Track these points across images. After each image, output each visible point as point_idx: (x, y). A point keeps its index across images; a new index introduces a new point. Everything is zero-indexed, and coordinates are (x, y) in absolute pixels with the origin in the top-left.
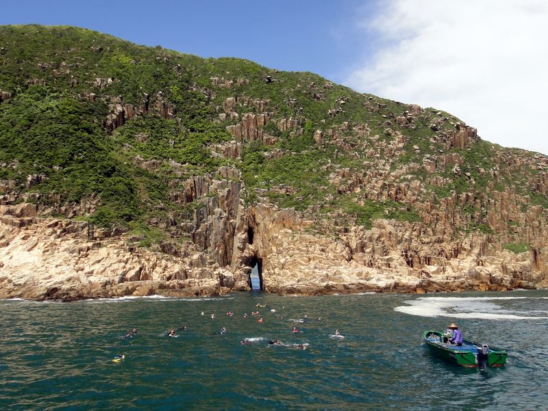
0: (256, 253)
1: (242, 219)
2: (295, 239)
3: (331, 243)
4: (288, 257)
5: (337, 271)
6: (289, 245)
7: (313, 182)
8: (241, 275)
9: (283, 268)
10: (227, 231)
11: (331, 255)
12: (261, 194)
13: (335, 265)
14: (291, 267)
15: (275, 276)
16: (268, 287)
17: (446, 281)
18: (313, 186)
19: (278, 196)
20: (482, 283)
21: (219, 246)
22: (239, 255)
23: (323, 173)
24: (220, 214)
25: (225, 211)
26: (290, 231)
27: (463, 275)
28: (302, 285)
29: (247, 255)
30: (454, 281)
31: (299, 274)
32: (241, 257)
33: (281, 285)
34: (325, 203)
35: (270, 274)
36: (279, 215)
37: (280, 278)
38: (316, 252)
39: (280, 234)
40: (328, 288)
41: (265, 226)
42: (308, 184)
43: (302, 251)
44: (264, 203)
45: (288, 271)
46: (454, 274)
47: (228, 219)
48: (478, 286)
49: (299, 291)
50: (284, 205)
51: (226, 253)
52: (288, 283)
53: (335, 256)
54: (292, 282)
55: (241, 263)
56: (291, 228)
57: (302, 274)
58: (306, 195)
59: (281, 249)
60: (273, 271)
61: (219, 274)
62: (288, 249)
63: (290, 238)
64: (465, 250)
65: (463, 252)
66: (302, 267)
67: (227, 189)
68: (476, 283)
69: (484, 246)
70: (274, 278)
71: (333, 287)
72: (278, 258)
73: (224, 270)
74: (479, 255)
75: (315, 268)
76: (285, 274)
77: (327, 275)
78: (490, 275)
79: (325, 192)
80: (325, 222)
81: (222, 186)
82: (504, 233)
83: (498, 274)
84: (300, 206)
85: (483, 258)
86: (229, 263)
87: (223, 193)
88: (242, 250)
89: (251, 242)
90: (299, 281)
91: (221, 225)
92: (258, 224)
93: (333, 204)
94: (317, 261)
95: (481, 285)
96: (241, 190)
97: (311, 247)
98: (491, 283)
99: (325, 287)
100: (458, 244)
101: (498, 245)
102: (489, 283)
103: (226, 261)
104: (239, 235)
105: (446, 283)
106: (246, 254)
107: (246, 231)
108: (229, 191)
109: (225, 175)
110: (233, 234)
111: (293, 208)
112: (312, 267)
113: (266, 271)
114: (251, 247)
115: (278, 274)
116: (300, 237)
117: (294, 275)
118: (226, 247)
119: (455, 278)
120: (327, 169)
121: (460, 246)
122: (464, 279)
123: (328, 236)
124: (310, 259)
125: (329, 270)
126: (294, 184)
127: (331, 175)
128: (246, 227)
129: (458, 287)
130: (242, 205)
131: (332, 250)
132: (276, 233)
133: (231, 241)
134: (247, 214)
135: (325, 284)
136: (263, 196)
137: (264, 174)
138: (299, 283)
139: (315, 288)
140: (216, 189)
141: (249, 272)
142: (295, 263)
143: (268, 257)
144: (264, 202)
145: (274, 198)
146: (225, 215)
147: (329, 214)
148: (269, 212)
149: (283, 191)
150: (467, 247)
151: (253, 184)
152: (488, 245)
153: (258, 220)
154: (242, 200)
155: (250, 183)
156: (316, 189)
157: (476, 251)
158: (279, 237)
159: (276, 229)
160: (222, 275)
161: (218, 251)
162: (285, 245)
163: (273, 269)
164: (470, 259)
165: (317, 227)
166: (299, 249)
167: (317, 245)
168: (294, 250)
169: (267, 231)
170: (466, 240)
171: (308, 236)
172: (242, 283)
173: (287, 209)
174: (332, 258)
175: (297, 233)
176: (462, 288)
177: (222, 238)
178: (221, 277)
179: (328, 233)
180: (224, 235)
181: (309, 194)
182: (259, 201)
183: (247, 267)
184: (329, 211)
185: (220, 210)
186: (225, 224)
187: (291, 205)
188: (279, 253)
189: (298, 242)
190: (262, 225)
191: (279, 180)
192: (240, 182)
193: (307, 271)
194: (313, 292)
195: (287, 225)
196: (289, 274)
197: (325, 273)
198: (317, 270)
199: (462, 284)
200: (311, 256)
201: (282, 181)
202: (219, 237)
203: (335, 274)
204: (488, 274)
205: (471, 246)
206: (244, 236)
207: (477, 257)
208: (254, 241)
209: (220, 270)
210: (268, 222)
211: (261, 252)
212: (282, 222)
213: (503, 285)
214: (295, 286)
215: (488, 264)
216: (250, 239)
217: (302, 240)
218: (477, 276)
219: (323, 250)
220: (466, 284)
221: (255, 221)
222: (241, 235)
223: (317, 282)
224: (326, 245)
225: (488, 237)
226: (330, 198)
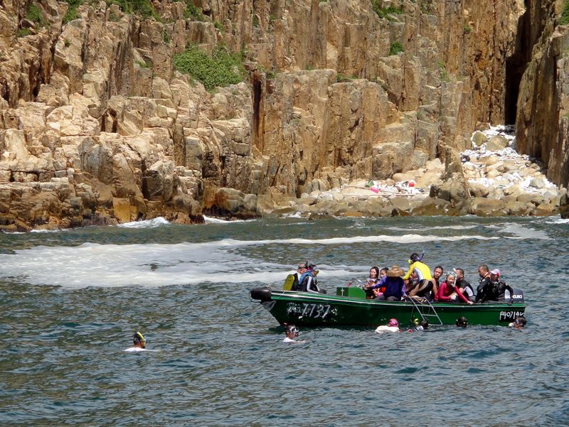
17: (9, 186)
20: (120, 194)
27: (63, 162)
30: (38, 188)
46: (33, 162)
48: (109, 205)
64: (65, 68)
65: (57, 76)
68: (105, 194)
69: (121, 55)
74: (107, 91)
78: (143, 164)
82: (174, 11)
83: (161, 164)
85: (118, 102)
95: (116, 201)
98: (146, 194)
100: (40, 45)
101: (162, 54)
102: (139, 196)
105: (15, 195)
119: (36, 174)
121: (47, 55)
122: (65, 179)
129: (51, 209)
150: (71, 57)
152: (131, 55)
157: (99, 74)
164: (79, 104)
170: (69, 31)
176: (65, 214)
199: (63, 196)
204: (135, 163)
205: (83, 56)
207: (102, 98)
213: (180, 203)
215: (131, 125)
218: (102, 169)
220: (74, 199)
225: (134, 25)
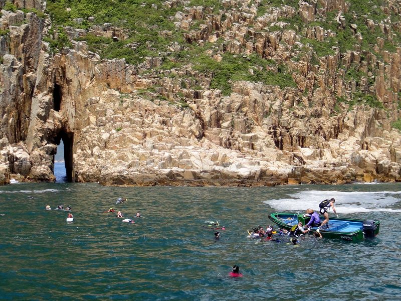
0: (65, 124)
1: (45, 73)
2: (125, 105)
3: (176, 112)
4: (114, 131)
5: (185, 152)
6: (115, 112)
7: (152, 23)
8: (41, 157)
9: (105, 147)
10: (22, 90)
11: (175, 130)
12: (76, 36)
13: (181, 144)
14: (118, 146)
15: (93, 159)
16: (83, 174)
17: (323, 169)
18: (152, 30)
19: (100, 41)
20: (367, 172)
21: (9, 112)
22: (39, 126)
23: (166, 12)
24: (13, 64)
25: (20, 60)
26: (117, 93)
27: (345, 160)
28: (134, 172)
29: (52, 127)
30: (334, 170)
31: (130, 156)
32: (42, 130)
33: (104, 172)
34: (169, 55)
35: (86, 156)
36: (101, 69)
37: (100, 161)
38: (154, 124)
39: (102, 97)
40: (172, 177)
41: (80, 84)
42: (144, 25)
43: (134, 122)
44: (80, 50)
45: (113, 151)
46: (334, 160)
47: (24, 71)
48: (362, 176)
49: (131, 181)
50: (110, 55)
51: (19, 122)
52: (115, 169)
53: (180, 132)
54: (120, 168)
55: (42, 139)
56: (118, 89)
57: (135, 156)
58: (141, 42)
59: (104, 118)
60: (89, 152)
61: (8, 154)
62: (114, 120)
63: (117, 104)
64: (347, 127)
65: (345, 130)
66: (135, 146)
67: (24, 26)
68: (361, 172)
69: (370, 123)
70: (92, 162)
71: (178, 175)
72: (98, 132)
73: (15, 149)
74: (364, 135)
75: (154, 147)
76: (109, 156)
77: (170, 158)
78: (377, 161)
79: (168, 38)
80: (168, 81)
81: (17, 21)
82: (393, 107)
83: (385, 161)
84: (133, 57)
85: (368, 139)
86: (23, 138)
87: (17, 31)
88: (44, 119)
89: (57, 108)
90: (130, 166)
91: (14, 80)
92: (69, 82)
93: (179, 56)
94: (155, 138)
95: (365, 174)
96: (45, 29)
97: (148, 117)
98: (378, 172)
99: (168, 175)
100: (339, 119)
101: (387, 122)
102: (375, 173)
103: (18, 135)
104: (40, 96)
105: (324, 172)
106: (50, 125)
107: (51, 90)
108: (27, 29)
109: (21, 5)
110: (31, 95)
111: (123, 60)
112: (149, 145)
113: (79, 151)
114: (57, 114)
115: (99, 157)
116: (132, 103)
117: (122, 158)
118: (19, 115)
119: (334, 165)
120: (172, 5)
121: (341, 123)
122: (345, 167)
123: (172, 103)
124: (145, 135)
125: (173, 151)
126: (125, 25)
127: (178, 15)
128: (50, 84)
129: (339, 177)
130: (46, 51)
131: (176, 122)
132: (95, 95)
133: (27, 105)
134: (53, 66)
135: (167, 171)
136: (79, 40)
137: (81, 6)
138: (131, 169)
139: (153, 176)
140: (7, 25)
141: (53, 152)
142: (123, 140)
143: (84, 130)
144: (80, 48)
145: (95, 44)
146: (20, 65)
147: (173, 70)
148: (87, 64)
149: (108, 34)
150: (350, 124)
151: (64, 21)
152: (374, 123)
153: (69, 75)
154: (47, 44)
155: (59, 19)
156: (156, 34)
157: (361, 129)
158: (101, 102)
159: (97, 89)
160: (12, 156)
161: (7, 120)
162: (110, 113)
163: (91, 148)
164: (353, 140)
165: (157, 88)
166: (130, 120)
167: (157, 115)
168: (122, 121)
169: (82, 92)
170: (349, 114)
171: (144, 102)
172: (41, 169)
173: (113, 60)
174: (177, 134)
175: (128, 97)
176: (344, 179)
177: (14, 100)
178: (11, 159)
179: (171, 97)
180: (17, 95)
181: (146, 40)
182: (72, 47)
183: (51, 145)
184: (174, 67)
185: (12, 57)
186: (19, 78)
187: (119, 55)
188: (100, 124)
189: (128, 110)
190: (75, 83)
191: (103, 18)
192: (44, 16)
193: (141, 151)
194: (150, 182)
195: (113, 84)
196: (115, 155)
197: (167, 155)
198: (155, 151)
199: (343, 173)
200: (147, 130)
201: (107, 19)
202: (9, 99)
203: (181, 157)
204: (373, 161)
205: (355, 123)
206: (47, 98)
207: (362, 138)
208: (62, 107)
209: (10, 149)
210: (85, 79)
211: (72, 124)
212: (106, 79)
213: (392, 176)
214: (125, 174)
215: (374, 147)
216: (56, 104)
217: (135, 106)
218: (361, 163)
219: (164, 123)
220: (348, 173)
221: (64, 75)
222: (43, 97)
223: (156, 168)
224: (169, 115)
225: (375, 112)
226: (175, 47)
